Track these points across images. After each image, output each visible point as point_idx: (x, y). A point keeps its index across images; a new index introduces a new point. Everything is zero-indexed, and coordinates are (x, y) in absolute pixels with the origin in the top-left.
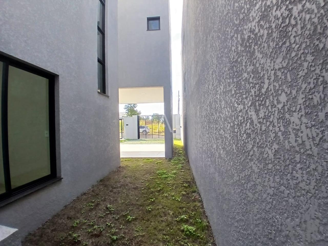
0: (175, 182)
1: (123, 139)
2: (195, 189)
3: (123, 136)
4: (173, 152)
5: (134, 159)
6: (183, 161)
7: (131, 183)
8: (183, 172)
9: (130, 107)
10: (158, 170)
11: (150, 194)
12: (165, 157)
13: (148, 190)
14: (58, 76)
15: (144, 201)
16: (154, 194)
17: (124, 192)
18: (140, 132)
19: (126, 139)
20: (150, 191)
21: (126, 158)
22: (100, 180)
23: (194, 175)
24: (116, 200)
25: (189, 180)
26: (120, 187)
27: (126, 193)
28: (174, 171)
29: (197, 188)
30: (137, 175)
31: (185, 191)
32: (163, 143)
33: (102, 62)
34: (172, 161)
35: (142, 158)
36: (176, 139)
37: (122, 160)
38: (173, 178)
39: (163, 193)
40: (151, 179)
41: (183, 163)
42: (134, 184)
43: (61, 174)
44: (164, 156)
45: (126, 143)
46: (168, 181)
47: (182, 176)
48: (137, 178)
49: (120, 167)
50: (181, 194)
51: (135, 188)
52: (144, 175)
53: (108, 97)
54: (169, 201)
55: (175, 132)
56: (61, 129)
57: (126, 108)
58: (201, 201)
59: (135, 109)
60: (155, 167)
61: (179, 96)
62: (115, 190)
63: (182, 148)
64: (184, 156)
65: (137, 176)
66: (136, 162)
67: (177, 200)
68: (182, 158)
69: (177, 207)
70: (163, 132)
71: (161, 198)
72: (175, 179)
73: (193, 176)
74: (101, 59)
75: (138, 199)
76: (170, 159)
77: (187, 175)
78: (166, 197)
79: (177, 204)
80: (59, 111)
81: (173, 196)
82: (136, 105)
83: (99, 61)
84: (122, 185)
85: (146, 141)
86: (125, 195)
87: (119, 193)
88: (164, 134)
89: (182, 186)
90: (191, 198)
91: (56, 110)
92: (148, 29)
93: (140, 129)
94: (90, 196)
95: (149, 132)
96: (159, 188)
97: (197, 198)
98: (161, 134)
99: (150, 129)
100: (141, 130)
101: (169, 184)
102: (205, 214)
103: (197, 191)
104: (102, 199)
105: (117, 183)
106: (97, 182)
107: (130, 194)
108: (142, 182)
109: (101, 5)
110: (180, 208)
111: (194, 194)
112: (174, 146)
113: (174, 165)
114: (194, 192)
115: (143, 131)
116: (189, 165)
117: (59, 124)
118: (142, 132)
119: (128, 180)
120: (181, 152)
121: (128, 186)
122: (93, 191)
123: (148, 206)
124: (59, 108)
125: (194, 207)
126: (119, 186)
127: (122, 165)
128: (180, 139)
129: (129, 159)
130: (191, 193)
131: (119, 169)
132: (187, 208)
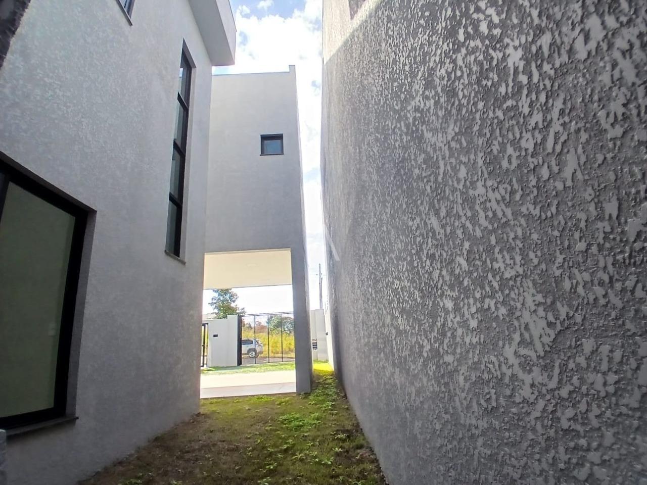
0: (319, 433)
1: (205, 367)
2: (362, 442)
3: (205, 362)
4: (312, 382)
5: (229, 400)
6: (335, 397)
7: (224, 441)
8: (335, 415)
9: (223, 301)
10: (283, 414)
11: (266, 458)
12: (295, 391)
13: (261, 451)
14: (94, 212)
15: (253, 471)
16: (274, 456)
17: (209, 458)
18: (242, 352)
19: (213, 366)
20: (266, 452)
21: (211, 398)
22: (154, 438)
23: (359, 418)
24: (191, 472)
25: (350, 428)
26: (200, 450)
27: (213, 460)
28: (317, 414)
29: (364, 439)
30: (236, 426)
31: (341, 447)
32: (293, 369)
33: (177, 201)
34: (311, 397)
35: (247, 396)
36: (317, 361)
37: (202, 402)
38: (314, 425)
39: (294, 454)
40: (267, 430)
41: (334, 400)
42: (230, 442)
43: (75, 409)
44: (293, 389)
45: (212, 374)
46: (303, 432)
47: (334, 423)
48: (236, 432)
49: (199, 415)
50: (332, 453)
51: (233, 450)
52: (252, 426)
53: (184, 263)
54: (307, 467)
55: (315, 346)
56: (86, 312)
57: (215, 303)
58: (375, 461)
59: (233, 305)
60: (276, 411)
61: (320, 274)
62: (187, 456)
63: (331, 375)
64: (336, 387)
65: (238, 428)
66: (234, 404)
67: (325, 464)
68: (332, 391)
69: (326, 476)
70: (292, 351)
71: (290, 463)
72: (318, 428)
73: (356, 419)
74: (176, 196)
75: (240, 469)
76: (307, 395)
77: (342, 419)
78: (301, 460)
79: (324, 470)
80: (87, 277)
81: (315, 457)
82: (236, 297)
83: (171, 198)
84: (203, 446)
85: (255, 367)
86: (211, 462)
87: (197, 460)
88: (293, 355)
89: (334, 440)
90: (354, 457)
91: (81, 275)
92: (263, 153)
93: (243, 347)
94: (132, 467)
95: (261, 353)
96: (285, 447)
97: (366, 456)
98: (289, 356)
99: (265, 345)
100: (245, 348)
101: (306, 436)
102: (385, 480)
103: (365, 444)
104: (160, 472)
105: (193, 443)
106: (149, 441)
107: (220, 460)
108: (247, 438)
109: (182, 109)
110: (332, 477)
111: (359, 451)
112: (314, 374)
113: (316, 404)
114: (360, 447)
115: (249, 351)
116: (348, 402)
117: (83, 303)
118: (246, 352)
119: (218, 436)
120: (330, 381)
121: (216, 447)
122: (138, 458)
123: (263, 478)
124: (87, 272)
125: (361, 472)
126: (197, 447)
127: (202, 410)
128: (327, 361)
129: (220, 400)
130: (354, 450)
131: (197, 418)
132: (347, 476)
